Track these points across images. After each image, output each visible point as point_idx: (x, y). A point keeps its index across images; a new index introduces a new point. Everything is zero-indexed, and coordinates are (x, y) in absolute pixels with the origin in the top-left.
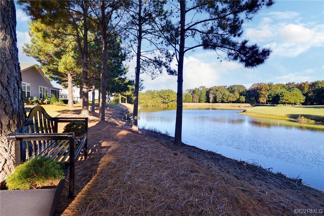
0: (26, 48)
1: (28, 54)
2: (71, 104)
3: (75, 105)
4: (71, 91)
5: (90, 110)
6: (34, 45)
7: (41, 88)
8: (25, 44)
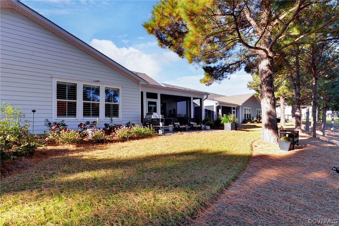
0: (249, 84)
1: (250, 88)
2: (283, 123)
3: (287, 124)
4: (283, 111)
5: (304, 129)
6: (255, 82)
7: (257, 110)
8: (248, 82)
